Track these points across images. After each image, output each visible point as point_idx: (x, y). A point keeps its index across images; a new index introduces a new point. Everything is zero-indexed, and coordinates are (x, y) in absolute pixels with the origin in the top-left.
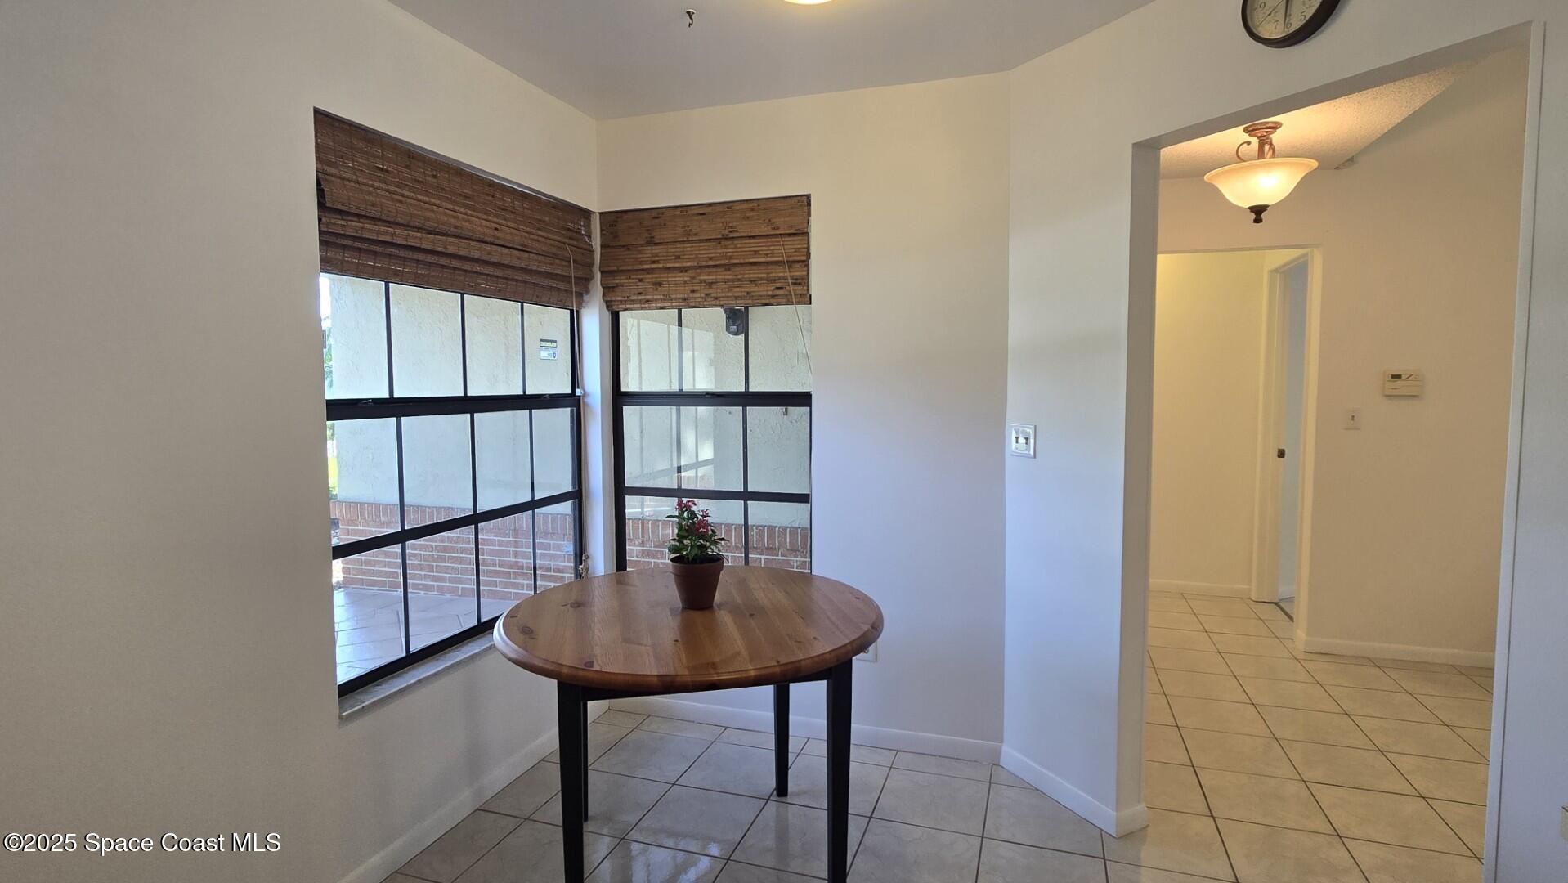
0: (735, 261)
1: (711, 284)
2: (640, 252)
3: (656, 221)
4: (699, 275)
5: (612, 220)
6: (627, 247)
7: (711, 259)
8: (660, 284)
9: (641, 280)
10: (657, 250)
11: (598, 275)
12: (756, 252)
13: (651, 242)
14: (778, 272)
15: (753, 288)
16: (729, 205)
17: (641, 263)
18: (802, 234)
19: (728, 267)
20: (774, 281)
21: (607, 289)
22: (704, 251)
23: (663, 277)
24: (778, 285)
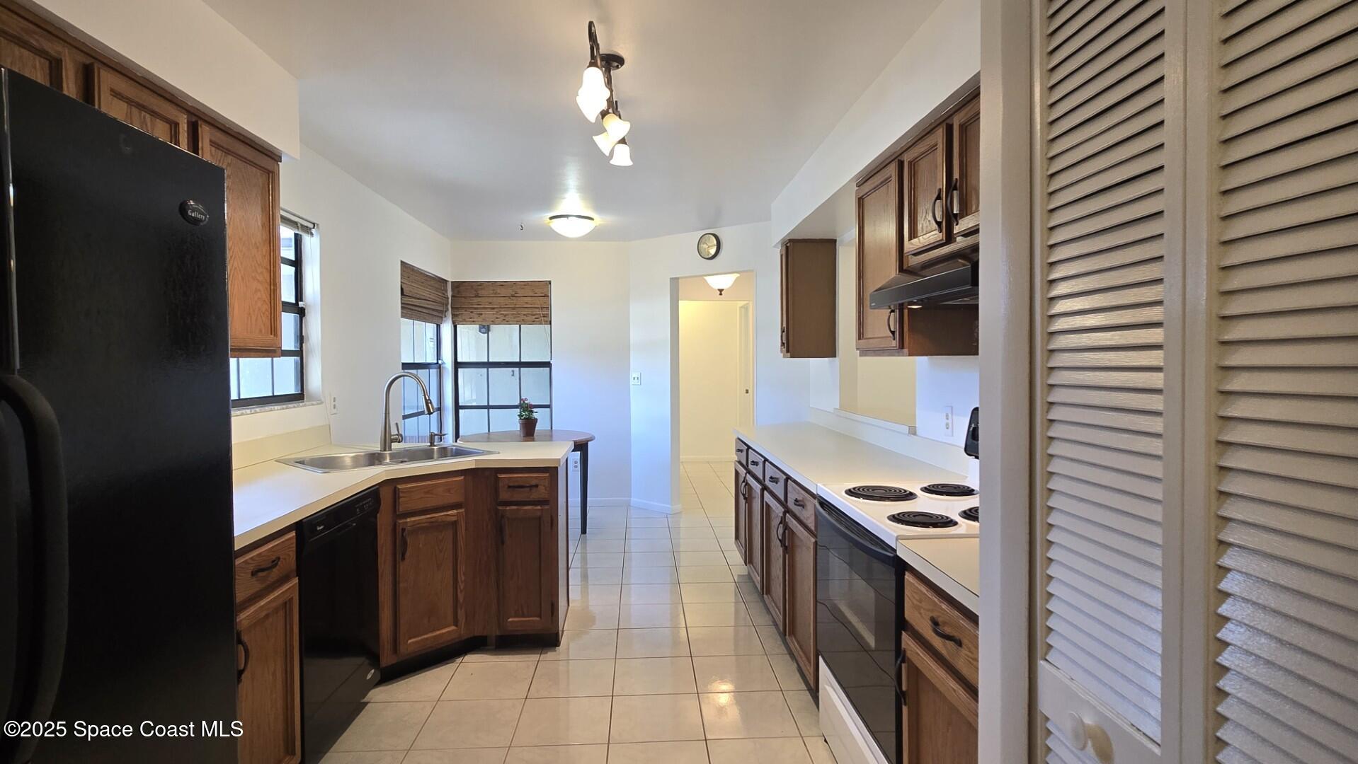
0: (517, 306)
1: (505, 315)
2: (471, 300)
3: (480, 287)
4: (500, 311)
5: (457, 285)
6: (465, 297)
7: (506, 305)
8: (481, 314)
9: (472, 312)
10: (479, 299)
11: (450, 309)
12: (527, 303)
13: (477, 296)
14: (537, 311)
15: (525, 318)
16: (515, 283)
17: (472, 305)
18: (547, 296)
19: (514, 308)
20: (534, 315)
21: (454, 315)
22: (502, 301)
23: (483, 311)
24: (536, 316)
